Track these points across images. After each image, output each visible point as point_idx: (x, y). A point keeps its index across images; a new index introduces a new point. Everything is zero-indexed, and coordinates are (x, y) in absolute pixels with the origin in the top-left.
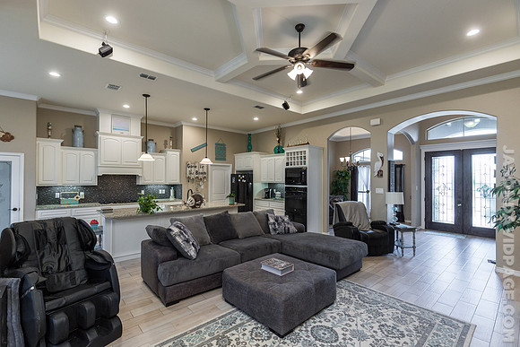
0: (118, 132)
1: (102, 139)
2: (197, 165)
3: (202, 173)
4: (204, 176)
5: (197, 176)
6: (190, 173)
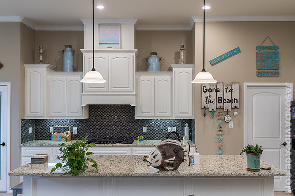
1: (87, 59)
2: (220, 87)
3: (229, 101)
4: (234, 105)
5: (221, 105)
6: (208, 102)
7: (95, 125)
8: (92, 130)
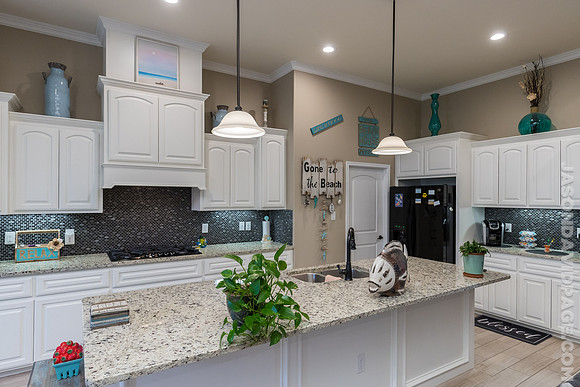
0: (151, 81)
1: (114, 97)
2: (323, 165)
3: (333, 185)
4: (338, 190)
5: (324, 190)
6: (310, 185)
7: (114, 224)
8: (109, 234)
